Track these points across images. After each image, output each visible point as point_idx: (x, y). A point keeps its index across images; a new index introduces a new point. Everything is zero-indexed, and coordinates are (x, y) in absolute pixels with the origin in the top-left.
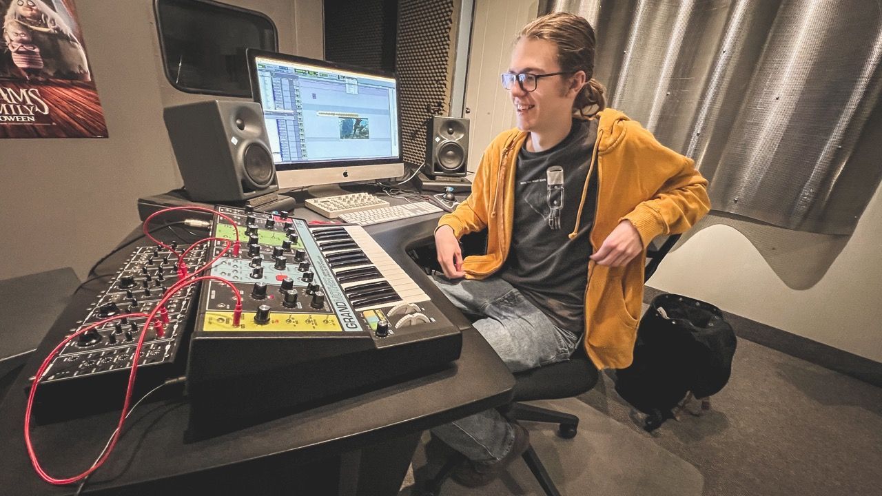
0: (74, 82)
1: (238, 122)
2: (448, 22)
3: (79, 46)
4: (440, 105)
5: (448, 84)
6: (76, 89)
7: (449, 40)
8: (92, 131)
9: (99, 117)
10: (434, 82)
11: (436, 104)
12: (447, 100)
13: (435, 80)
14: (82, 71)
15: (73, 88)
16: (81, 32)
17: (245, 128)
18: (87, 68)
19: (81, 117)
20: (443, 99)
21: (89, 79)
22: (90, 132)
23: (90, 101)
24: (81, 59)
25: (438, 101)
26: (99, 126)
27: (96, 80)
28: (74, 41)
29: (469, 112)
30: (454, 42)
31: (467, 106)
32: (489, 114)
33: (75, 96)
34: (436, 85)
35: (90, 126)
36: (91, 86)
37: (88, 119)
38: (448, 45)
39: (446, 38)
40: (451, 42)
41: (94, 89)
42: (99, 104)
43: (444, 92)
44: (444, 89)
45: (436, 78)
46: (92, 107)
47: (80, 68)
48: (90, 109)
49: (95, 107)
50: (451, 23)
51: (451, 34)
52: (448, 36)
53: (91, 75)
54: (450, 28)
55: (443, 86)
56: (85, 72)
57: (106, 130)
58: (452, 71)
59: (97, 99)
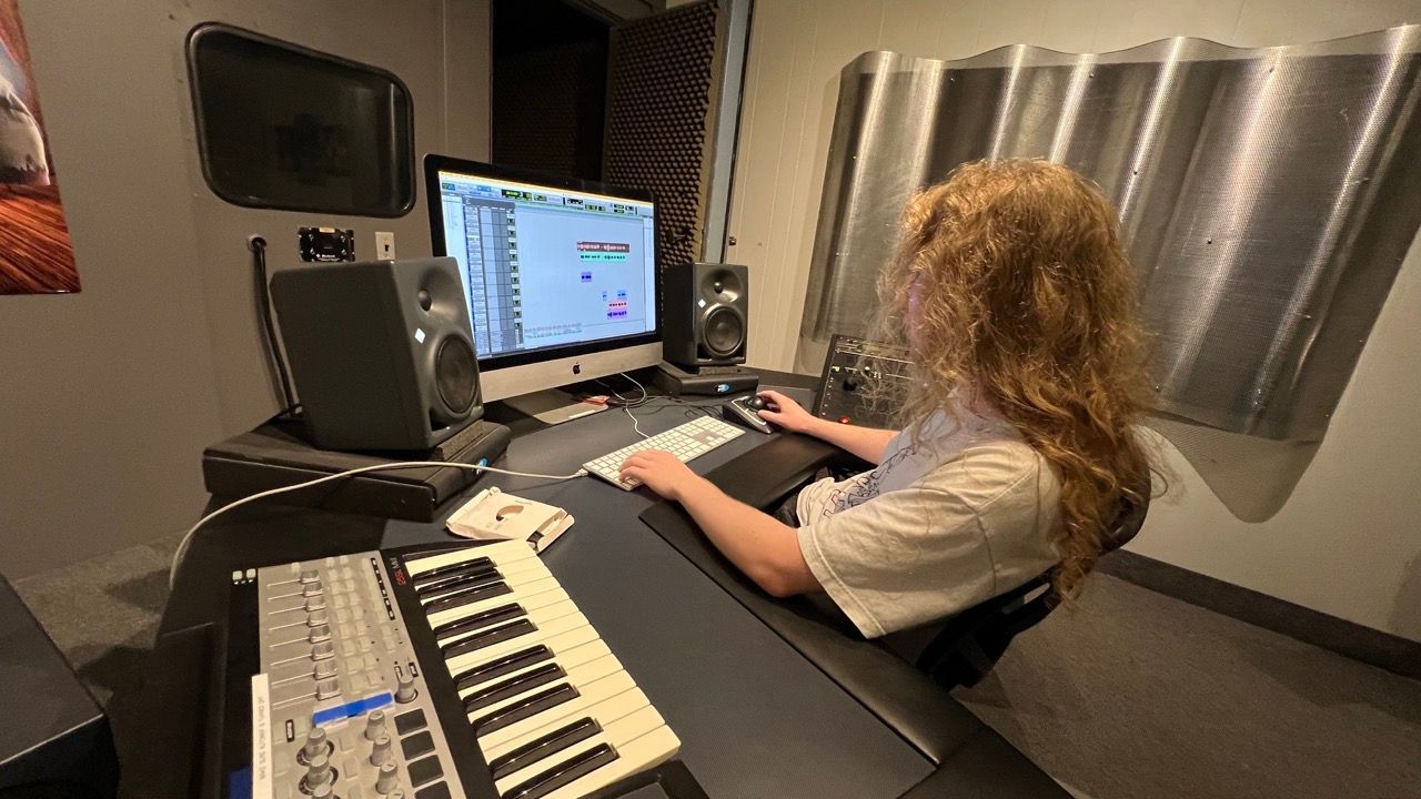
0: (15, 186)
1: (422, 295)
2: (702, 101)
3: (29, 119)
4: (686, 231)
5: (702, 199)
6: (18, 201)
7: (703, 129)
8: (45, 280)
9: (62, 253)
10: (676, 194)
11: (680, 230)
12: (699, 225)
13: (677, 191)
14: (32, 168)
15: (13, 199)
16: (34, 92)
17: (432, 307)
18: (43, 161)
19: (23, 254)
20: (693, 223)
21: (47, 181)
22: (41, 282)
23: (48, 223)
24: (33, 143)
25: (684, 224)
26: (62, 272)
27: (60, 182)
28: (21, 110)
29: (734, 244)
30: (712, 133)
31: (731, 233)
32: (760, 244)
33: (12, 213)
34: (679, 200)
35: (42, 271)
36: (51, 195)
37: (40, 258)
38: (702, 137)
39: (699, 127)
40: (708, 134)
41: (57, 201)
42: (64, 229)
43: (694, 211)
44: (695, 207)
45: (680, 188)
46: (50, 235)
47: (29, 159)
48: (47, 239)
49: (57, 236)
50: (707, 102)
51: (708, 120)
52: (702, 124)
53: (52, 174)
54: (705, 111)
55: (693, 201)
56: (38, 169)
57: (76, 279)
58: (707, 178)
59: (60, 218)
